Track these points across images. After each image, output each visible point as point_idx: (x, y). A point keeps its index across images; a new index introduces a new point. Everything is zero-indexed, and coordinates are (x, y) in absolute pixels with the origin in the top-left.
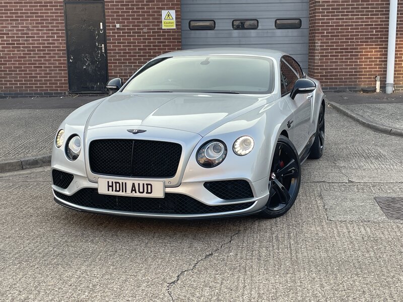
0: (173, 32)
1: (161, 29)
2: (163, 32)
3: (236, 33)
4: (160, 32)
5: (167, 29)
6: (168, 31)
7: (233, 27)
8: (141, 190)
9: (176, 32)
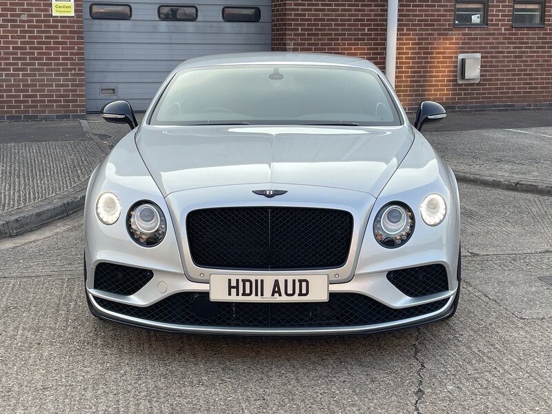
0: (70, 22)
1: (51, 16)
2: (54, 21)
3: (164, 25)
4: (49, 21)
5: (61, 17)
6: (62, 20)
7: (159, 17)
8: (290, 291)
9: (74, 22)
